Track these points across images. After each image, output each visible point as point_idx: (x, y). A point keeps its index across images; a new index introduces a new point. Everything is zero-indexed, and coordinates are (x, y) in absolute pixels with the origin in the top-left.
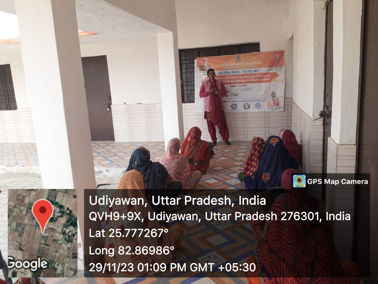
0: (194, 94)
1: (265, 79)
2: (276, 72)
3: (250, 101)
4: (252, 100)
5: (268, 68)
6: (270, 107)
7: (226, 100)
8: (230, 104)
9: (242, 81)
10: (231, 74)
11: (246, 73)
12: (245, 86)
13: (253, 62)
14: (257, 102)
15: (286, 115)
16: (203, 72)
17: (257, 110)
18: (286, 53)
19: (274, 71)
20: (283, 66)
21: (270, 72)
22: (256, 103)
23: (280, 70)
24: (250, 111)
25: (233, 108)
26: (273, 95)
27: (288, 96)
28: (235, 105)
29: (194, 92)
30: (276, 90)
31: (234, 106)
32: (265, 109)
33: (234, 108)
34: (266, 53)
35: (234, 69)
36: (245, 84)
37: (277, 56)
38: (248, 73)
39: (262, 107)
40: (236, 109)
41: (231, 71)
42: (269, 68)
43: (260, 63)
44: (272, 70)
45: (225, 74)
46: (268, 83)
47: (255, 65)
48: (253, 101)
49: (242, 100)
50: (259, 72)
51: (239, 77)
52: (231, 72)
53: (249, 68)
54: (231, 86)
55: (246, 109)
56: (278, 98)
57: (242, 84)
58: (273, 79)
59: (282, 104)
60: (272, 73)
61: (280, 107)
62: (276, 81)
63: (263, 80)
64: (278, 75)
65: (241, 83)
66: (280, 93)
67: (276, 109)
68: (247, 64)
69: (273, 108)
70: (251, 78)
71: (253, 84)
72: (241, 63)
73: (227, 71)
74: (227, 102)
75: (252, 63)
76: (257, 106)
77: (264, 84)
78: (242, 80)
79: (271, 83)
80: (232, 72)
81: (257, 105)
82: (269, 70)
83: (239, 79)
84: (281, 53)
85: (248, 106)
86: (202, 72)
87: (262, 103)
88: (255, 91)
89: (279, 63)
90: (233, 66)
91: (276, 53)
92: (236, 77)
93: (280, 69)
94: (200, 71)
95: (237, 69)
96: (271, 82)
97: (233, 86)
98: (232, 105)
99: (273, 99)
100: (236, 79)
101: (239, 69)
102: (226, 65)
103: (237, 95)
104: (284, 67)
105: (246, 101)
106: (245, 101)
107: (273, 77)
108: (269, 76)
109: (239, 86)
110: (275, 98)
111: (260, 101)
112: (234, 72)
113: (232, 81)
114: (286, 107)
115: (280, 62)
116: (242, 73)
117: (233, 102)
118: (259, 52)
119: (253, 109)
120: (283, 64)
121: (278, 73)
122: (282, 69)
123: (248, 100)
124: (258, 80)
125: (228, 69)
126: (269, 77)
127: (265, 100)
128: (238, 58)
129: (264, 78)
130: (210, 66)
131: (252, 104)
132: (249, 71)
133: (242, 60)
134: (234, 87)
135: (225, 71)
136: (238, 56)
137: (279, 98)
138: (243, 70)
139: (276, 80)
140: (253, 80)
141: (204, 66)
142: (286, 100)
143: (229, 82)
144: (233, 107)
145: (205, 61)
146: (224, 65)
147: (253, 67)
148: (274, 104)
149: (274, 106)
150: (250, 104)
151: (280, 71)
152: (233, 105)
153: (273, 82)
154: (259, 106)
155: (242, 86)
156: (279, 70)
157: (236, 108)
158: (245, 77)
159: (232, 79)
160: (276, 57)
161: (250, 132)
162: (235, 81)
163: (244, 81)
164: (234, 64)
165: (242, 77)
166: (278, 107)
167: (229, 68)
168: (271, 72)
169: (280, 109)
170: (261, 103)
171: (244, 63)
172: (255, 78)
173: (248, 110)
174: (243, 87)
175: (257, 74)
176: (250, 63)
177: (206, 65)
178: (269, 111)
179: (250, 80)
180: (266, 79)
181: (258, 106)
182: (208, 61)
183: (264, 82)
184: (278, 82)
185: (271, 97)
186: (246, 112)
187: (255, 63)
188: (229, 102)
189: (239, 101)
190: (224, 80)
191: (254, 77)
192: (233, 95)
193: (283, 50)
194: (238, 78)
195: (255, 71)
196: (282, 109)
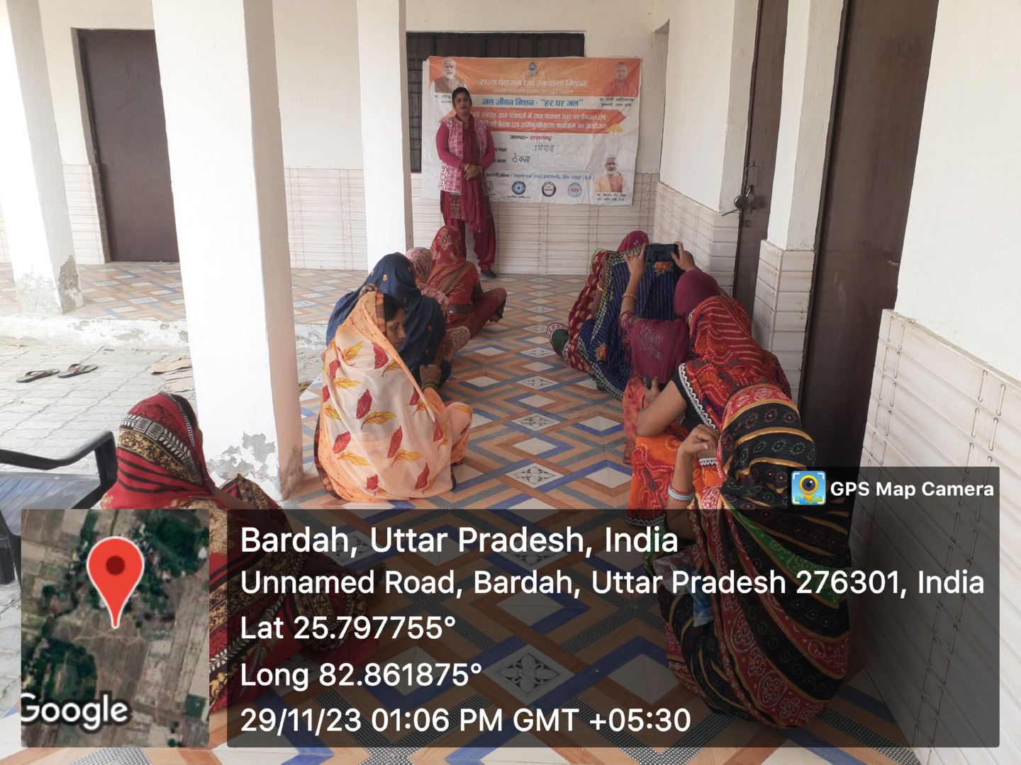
0: (420, 150)
1: (594, 126)
2: (620, 109)
3: (557, 177)
4: (561, 175)
5: (601, 99)
6: (602, 195)
7: (501, 172)
8: (511, 180)
9: (540, 125)
10: (514, 106)
11: (549, 107)
12: (547, 138)
13: (567, 81)
14: (572, 181)
15: (637, 214)
16: (444, 94)
17: (574, 200)
18: (644, 67)
19: (614, 107)
20: (637, 96)
21: (605, 108)
22: (571, 183)
23: (630, 105)
24: (557, 202)
25: (516, 193)
26: (611, 165)
27: (645, 169)
28: (521, 185)
29: (421, 146)
30: (617, 154)
31: (519, 188)
32: (591, 199)
33: (520, 191)
34: (600, 60)
35: (522, 94)
36: (548, 134)
37: (624, 71)
38: (555, 106)
39: (583, 194)
40: (523, 195)
41: (514, 98)
42: (604, 98)
43: (584, 84)
44: (611, 104)
45: (500, 106)
46: (600, 135)
47: (572, 87)
48: (565, 177)
49: (537, 173)
50: (581, 106)
51: (532, 116)
52: (514, 102)
53: (559, 94)
54: (513, 137)
55: (546, 195)
56: (620, 174)
57: (540, 134)
58: (611, 125)
59: (628, 189)
60: (612, 110)
61: (624, 195)
62: (618, 131)
63: (589, 126)
64: (625, 118)
65: (538, 130)
66: (626, 162)
67: (615, 199)
68: (553, 83)
69: (610, 197)
70: (561, 121)
71: (566, 134)
72: (540, 82)
73: (506, 97)
74: (502, 176)
75: (565, 83)
76: (573, 190)
77: (591, 136)
78: (541, 123)
79: (607, 135)
80: (516, 100)
81: (574, 187)
82: (603, 102)
83: (532, 120)
84: (635, 64)
85: (551, 190)
86: (440, 95)
87: (583, 184)
88: (569, 153)
89: (628, 88)
90: (519, 87)
91: (622, 62)
92: (525, 114)
93: (629, 102)
94: (437, 91)
95: (529, 95)
96: (607, 133)
97: (518, 137)
98: (515, 183)
99: (610, 176)
100: (527, 119)
101: (534, 94)
102: (502, 82)
103: (527, 160)
104: (638, 98)
105: (548, 177)
106: (546, 177)
107: (612, 120)
108: (604, 117)
109: (532, 138)
110: (613, 172)
111: (579, 178)
112: (521, 102)
113: (517, 125)
114: (638, 195)
115: (631, 85)
116: (541, 105)
117: (517, 176)
118: (583, 56)
119: (562, 198)
120: (637, 90)
121: (624, 113)
122: (633, 103)
123: (552, 174)
124: (577, 125)
125: (507, 93)
126: (603, 120)
127: (592, 177)
128: (532, 67)
129: (591, 122)
130: (461, 81)
131: (562, 185)
132: (558, 103)
133: (542, 73)
134: (519, 140)
135: (498, 97)
136: (533, 63)
137: (622, 173)
138: (542, 97)
139: (620, 130)
140: (564, 125)
141: (448, 79)
142: (640, 180)
143: (508, 125)
144: (516, 190)
145: (450, 68)
146: (497, 82)
147: (567, 92)
148: (612, 186)
149: (612, 191)
150: (556, 182)
151: (628, 107)
152: (517, 186)
153: (612, 134)
154: (578, 190)
155: (539, 137)
156: (626, 105)
157: (524, 191)
158: (547, 116)
159: (517, 120)
160: (622, 73)
161: (553, 253)
162: (524, 125)
163: (545, 125)
164: (522, 82)
165: (541, 116)
166: (619, 194)
167: (510, 91)
168: (608, 108)
169: (623, 200)
170: (581, 184)
171: (545, 82)
172: (572, 121)
173: (551, 200)
174: (542, 141)
175: (577, 110)
176: (561, 83)
177: (451, 77)
178: (600, 203)
179: (559, 125)
180: (596, 124)
181: (575, 190)
182: (458, 68)
183: (590, 131)
184: (623, 134)
185: (606, 170)
186: (547, 202)
187: (572, 83)
188: (507, 176)
189: (530, 176)
190: (498, 119)
191: (566, 117)
192: (518, 158)
193: (639, 57)
194: (530, 116)
195: (571, 103)
196: (628, 201)
